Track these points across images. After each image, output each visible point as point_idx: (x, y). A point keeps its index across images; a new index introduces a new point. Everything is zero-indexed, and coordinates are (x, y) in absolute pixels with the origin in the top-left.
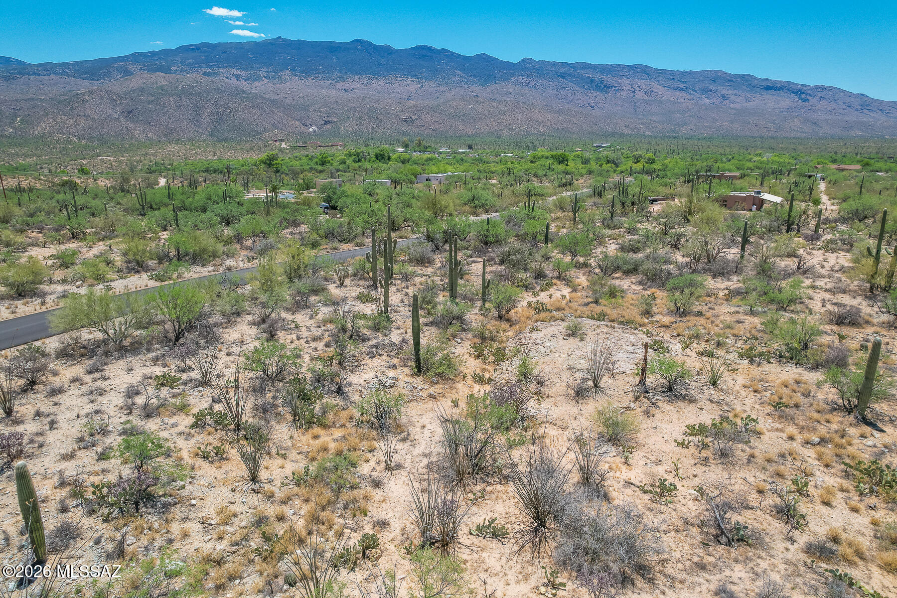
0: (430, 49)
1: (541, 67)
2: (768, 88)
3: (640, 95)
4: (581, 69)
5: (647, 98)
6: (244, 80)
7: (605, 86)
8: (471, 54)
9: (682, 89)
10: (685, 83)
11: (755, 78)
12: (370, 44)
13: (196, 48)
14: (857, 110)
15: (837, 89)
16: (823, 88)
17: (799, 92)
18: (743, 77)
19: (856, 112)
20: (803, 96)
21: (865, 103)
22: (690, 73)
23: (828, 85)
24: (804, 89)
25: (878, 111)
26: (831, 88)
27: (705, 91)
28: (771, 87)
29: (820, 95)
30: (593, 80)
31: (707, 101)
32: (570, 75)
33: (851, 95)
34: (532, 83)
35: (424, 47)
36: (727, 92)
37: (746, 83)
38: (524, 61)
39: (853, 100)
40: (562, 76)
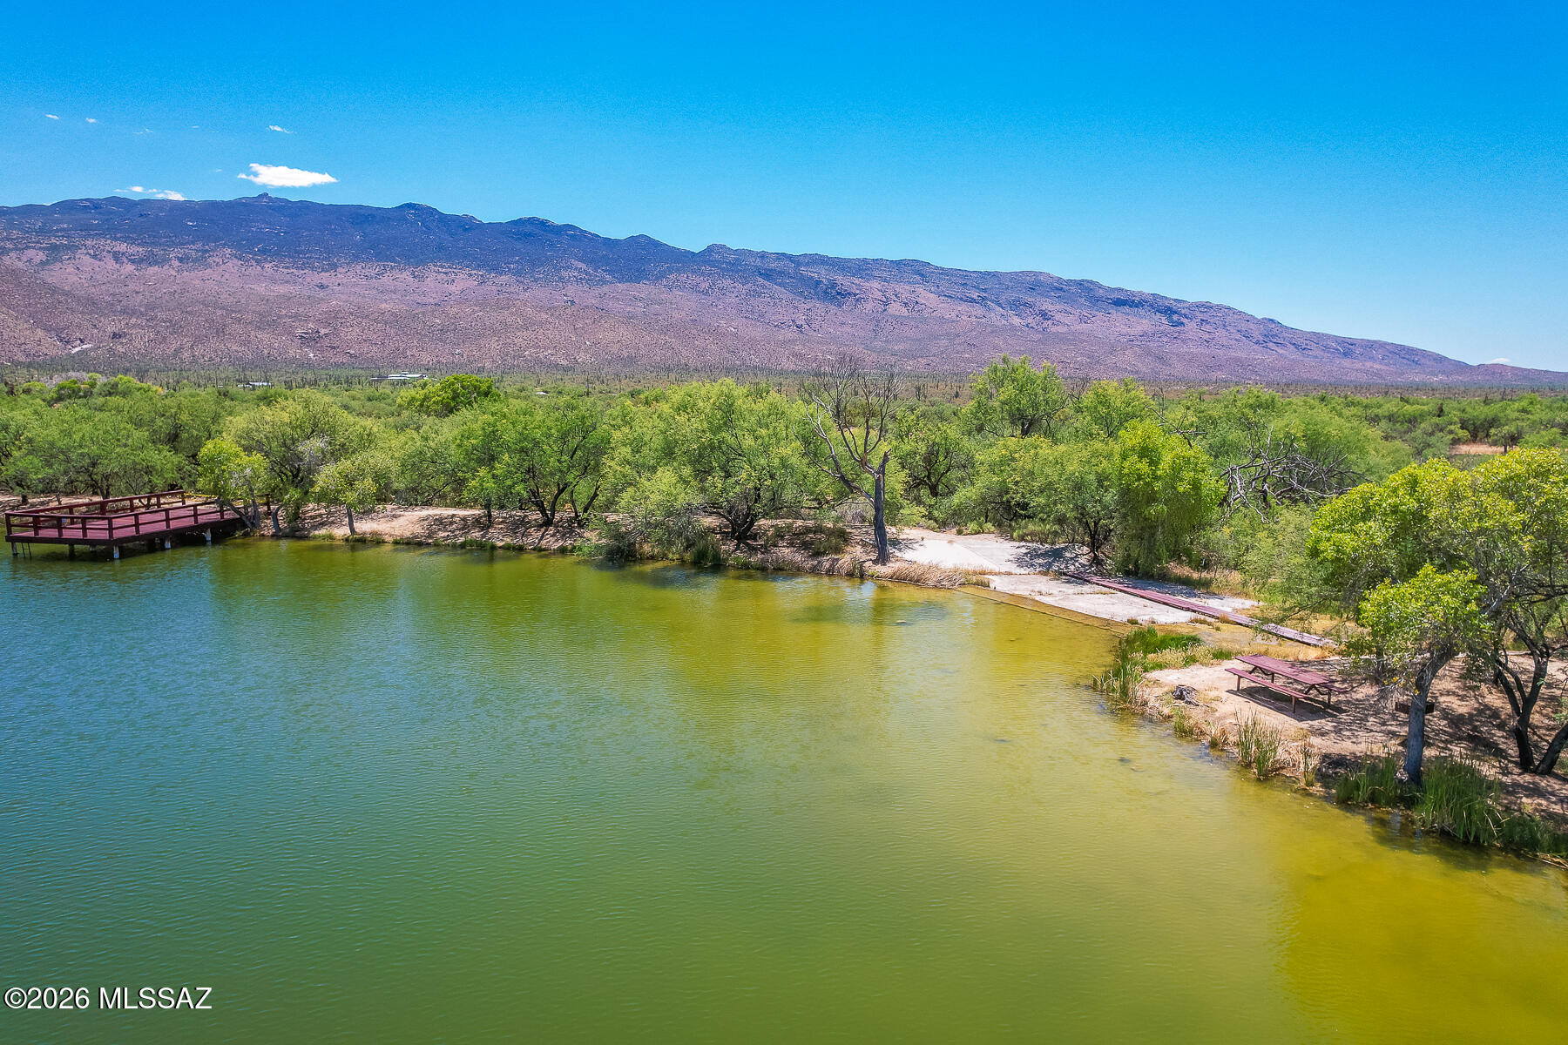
0: (543, 224)
1: (736, 260)
2: (1119, 303)
3: (895, 308)
4: (807, 264)
5: (906, 314)
6: (133, 262)
7: (839, 294)
8: (622, 235)
9: (973, 301)
10: (985, 290)
11: (1101, 287)
12: (432, 212)
13: (95, 205)
14: (1257, 343)
15: (1229, 308)
16: (1206, 307)
17: (1169, 310)
18: (1080, 283)
19: (1256, 347)
20: (1175, 317)
21: (1271, 333)
22: (994, 275)
23: (1215, 302)
24: (1175, 306)
25: (1289, 345)
26: (1220, 307)
27: (1017, 305)
28: (1124, 302)
29: (1201, 316)
30: (818, 283)
31: (1016, 321)
32: (781, 273)
33: (1250, 319)
34: (704, 285)
35: (532, 221)
36: (1050, 307)
37: (1087, 294)
38: (710, 249)
39: (1252, 326)
40: (768, 275)
